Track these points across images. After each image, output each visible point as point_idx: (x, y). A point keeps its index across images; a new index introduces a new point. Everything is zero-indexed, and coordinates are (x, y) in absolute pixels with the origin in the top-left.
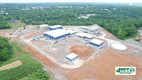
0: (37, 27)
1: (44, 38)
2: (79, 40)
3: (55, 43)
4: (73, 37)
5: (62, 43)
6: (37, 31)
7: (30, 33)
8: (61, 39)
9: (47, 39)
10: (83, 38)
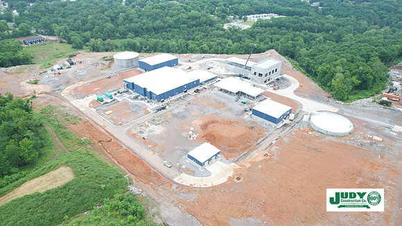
0: (106, 60)
1: (128, 96)
2: (223, 100)
3: (159, 110)
4: (207, 92)
5: (176, 111)
6: (108, 72)
7: (89, 79)
8: (174, 98)
9: (136, 98)
10: (236, 97)
